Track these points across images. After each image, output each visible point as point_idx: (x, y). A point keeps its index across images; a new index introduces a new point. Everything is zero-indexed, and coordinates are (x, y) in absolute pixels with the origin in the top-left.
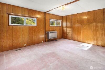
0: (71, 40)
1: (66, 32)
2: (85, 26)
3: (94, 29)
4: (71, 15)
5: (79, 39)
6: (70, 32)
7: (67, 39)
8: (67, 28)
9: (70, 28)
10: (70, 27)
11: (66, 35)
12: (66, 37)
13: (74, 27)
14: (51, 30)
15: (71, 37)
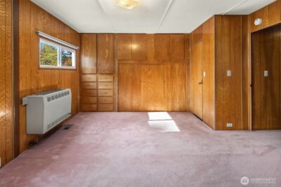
0: (113, 111)
1: (95, 87)
2: (149, 69)
3: (168, 76)
4: (113, 35)
5: (135, 104)
6: (111, 87)
7: (97, 110)
8: (99, 76)
9: (108, 76)
10: (111, 73)
11: (94, 100)
12: (95, 106)
13: (121, 70)
14: (43, 85)
15: (113, 103)
